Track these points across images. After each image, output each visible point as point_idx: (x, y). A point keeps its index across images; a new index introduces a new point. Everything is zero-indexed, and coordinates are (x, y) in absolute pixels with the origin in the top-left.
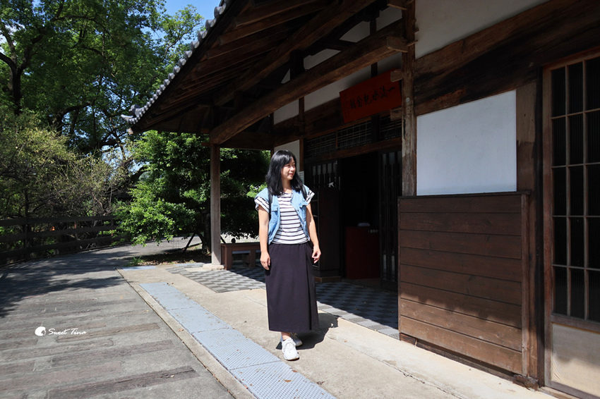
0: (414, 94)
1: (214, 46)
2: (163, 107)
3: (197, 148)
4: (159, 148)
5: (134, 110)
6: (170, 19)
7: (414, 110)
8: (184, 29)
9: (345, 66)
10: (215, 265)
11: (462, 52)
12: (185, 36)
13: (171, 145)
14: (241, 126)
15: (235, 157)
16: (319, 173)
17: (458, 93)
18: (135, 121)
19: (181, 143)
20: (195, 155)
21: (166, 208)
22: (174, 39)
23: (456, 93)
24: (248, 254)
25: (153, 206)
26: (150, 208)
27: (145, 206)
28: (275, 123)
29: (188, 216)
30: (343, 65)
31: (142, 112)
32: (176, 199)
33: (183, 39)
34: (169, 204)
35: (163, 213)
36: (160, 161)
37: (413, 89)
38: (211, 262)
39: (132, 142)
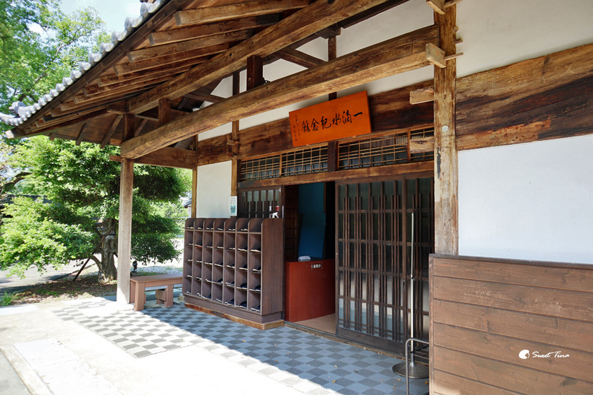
0: (455, 121)
1: (163, 27)
2: (63, 108)
3: (99, 161)
4: (49, 157)
5: (17, 108)
6: (64, 17)
7: (456, 142)
8: (81, 30)
9: (338, 79)
10: (121, 303)
11: (544, 73)
12: (82, 38)
13: (65, 155)
14: (168, 140)
15: (147, 173)
16: (256, 199)
17: (537, 126)
18: (18, 123)
19: (79, 154)
20: (96, 170)
21: (55, 231)
22: (68, 39)
23: (533, 125)
24: (164, 290)
25: (37, 228)
26: (33, 231)
27: (25, 228)
28: (199, 140)
29: (84, 241)
30: (337, 77)
31: (31, 112)
32: (68, 218)
33: (79, 42)
34: (59, 225)
35: (50, 237)
36: (49, 173)
37: (455, 116)
38: (116, 300)
39: (7, 146)
